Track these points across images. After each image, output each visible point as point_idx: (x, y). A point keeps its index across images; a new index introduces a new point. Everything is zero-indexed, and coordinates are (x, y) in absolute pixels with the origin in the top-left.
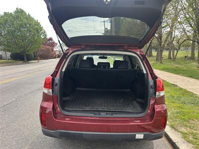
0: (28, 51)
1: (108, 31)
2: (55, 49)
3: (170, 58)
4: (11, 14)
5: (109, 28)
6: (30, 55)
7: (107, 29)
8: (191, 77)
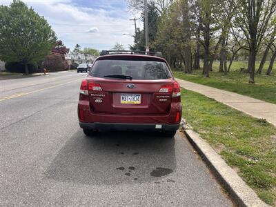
0: (31, 59)
1: (140, 32)
2: (66, 58)
3: (221, 70)
4: (6, 7)
5: (142, 28)
6: (32, 66)
7: (138, 29)
8: (235, 91)
